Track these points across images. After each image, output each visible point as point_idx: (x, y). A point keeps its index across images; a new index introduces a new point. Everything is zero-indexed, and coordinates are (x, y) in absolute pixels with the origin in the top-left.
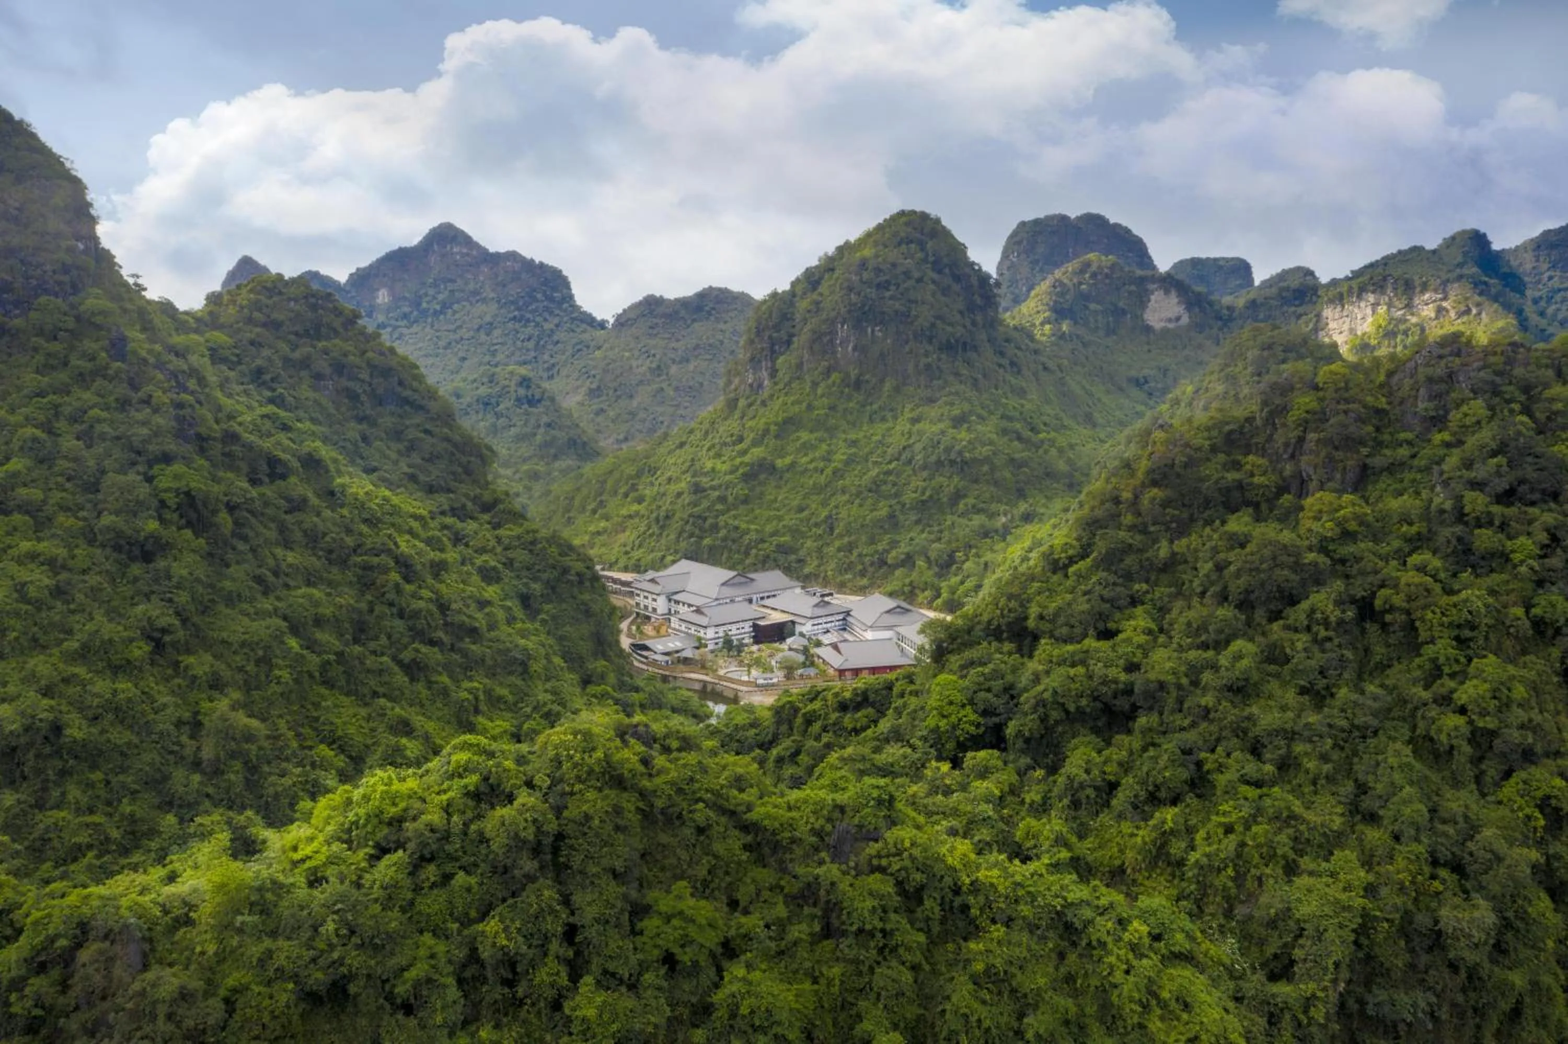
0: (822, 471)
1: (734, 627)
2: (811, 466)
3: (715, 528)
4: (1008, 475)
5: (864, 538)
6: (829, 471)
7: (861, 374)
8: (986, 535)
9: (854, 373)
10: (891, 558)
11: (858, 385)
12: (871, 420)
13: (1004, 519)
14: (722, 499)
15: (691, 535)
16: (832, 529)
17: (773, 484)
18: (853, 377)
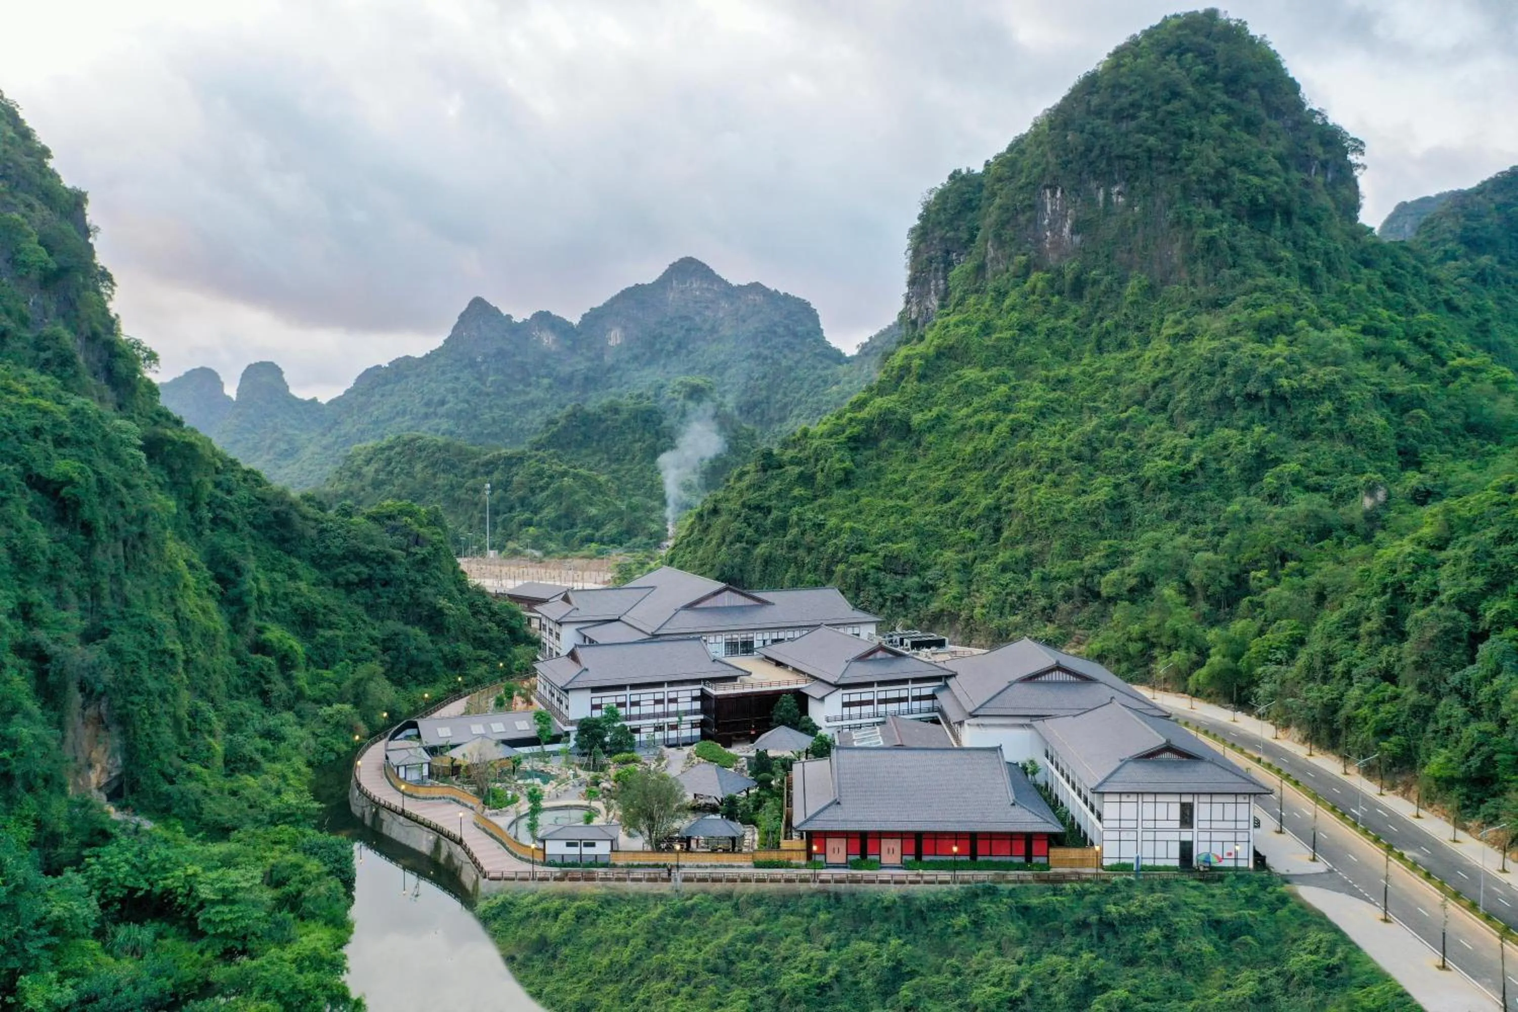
0: (991, 428)
1: (647, 696)
2: (972, 421)
3: (783, 525)
4: (1379, 421)
5: (1057, 545)
6: (1002, 428)
7: (1084, 270)
8: (1324, 532)
9: (1070, 268)
10: (1106, 584)
11: (1078, 288)
12: (1100, 349)
13: (1368, 503)
14: (806, 479)
15: (739, 538)
16: (998, 531)
17: (903, 453)
18: (1069, 277)
